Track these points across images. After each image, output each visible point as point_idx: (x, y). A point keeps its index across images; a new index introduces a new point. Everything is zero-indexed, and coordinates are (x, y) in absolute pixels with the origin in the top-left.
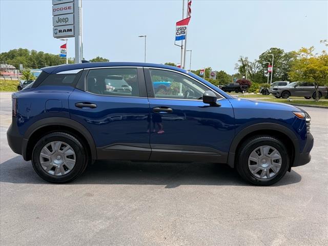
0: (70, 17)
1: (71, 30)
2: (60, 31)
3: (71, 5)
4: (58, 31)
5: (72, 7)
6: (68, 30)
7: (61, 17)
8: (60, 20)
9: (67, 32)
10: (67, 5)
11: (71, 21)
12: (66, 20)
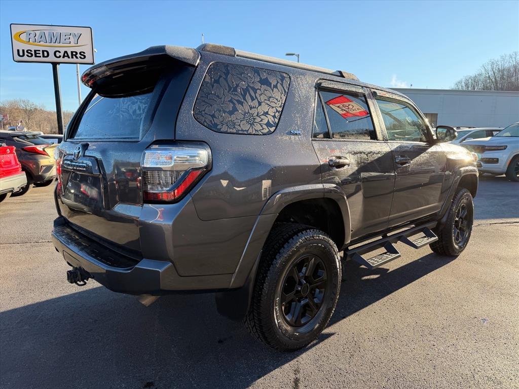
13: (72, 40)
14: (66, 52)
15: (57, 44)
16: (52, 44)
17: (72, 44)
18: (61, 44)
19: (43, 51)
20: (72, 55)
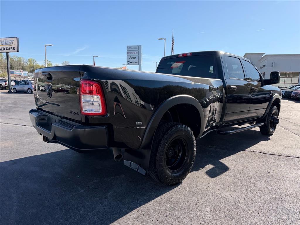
0: (137, 57)
1: (137, 62)
2: (131, 62)
3: (138, 51)
4: (130, 62)
5: (138, 53)
6: (135, 62)
7: (132, 56)
8: (131, 58)
9: (135, 63)
10: (136, 52)
11: (137, 58)
12: (135, 58)
13: (11, 43)
14: (9, 48)
15: (7, 45)
16: (6, 45)
17: (11, 45)
18: (8, 45)
19: (3, 48)
20: (11, 49)
